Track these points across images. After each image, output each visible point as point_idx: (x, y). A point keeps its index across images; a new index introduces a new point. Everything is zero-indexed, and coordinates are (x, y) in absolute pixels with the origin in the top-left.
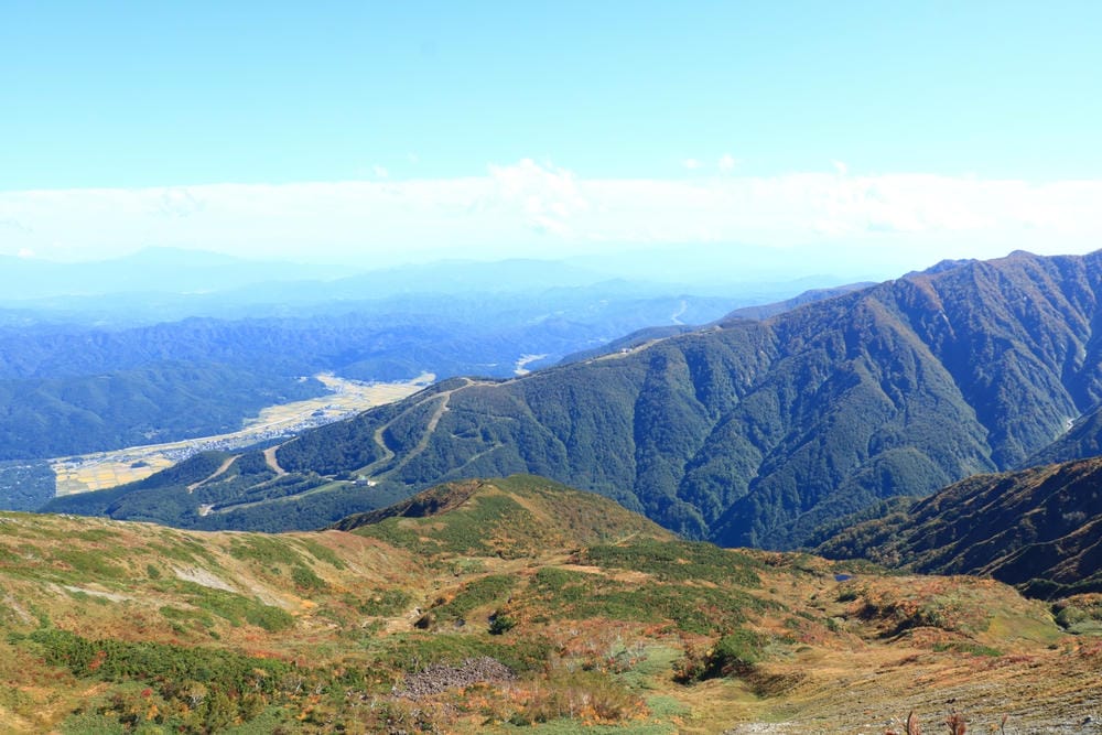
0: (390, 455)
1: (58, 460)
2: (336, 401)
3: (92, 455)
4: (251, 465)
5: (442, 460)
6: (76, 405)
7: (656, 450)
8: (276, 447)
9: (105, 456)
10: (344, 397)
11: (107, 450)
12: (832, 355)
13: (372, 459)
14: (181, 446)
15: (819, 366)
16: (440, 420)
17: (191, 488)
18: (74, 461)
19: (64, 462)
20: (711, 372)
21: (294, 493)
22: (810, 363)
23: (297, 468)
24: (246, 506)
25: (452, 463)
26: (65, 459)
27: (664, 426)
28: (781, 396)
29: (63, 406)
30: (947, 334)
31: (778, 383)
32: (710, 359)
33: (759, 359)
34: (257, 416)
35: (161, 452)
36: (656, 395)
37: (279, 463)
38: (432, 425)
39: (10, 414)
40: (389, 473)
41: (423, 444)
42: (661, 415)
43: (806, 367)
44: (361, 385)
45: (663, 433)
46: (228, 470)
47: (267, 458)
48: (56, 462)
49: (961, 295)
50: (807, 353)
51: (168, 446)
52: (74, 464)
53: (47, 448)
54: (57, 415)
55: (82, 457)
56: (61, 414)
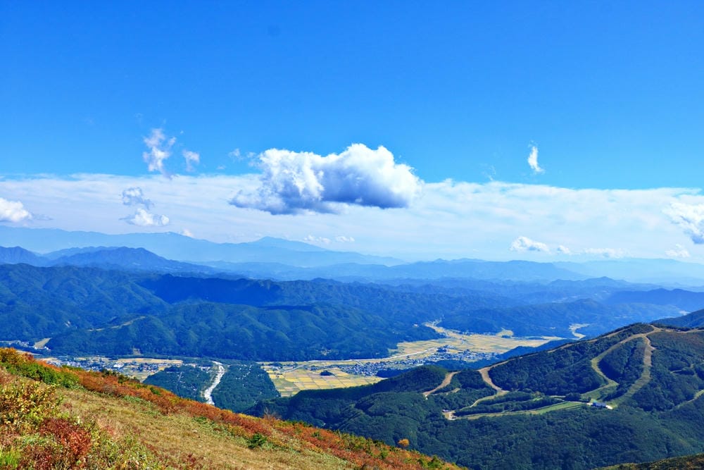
0: (614, 384)
1: (265, 363)
2: (448, 342)
3: (288, 363)
4: (470, 381)
5: (669, 392)
6: (268, 326)
8: (488, 369)
9: (296, 365)
10: (453, 341)
11: (297, 361)
13: (595, 386)
14: (350, 364)
16: (652, 356)
17: (426, 394)
18: (276, 365)
19: (269, 365)
21: (529, 408)
23: (514, 387)
24: (491, 415)
25: (682, 396)
26: (268, 363)
29: (261, 326)
34: (396, 348)
35: (338, 366)
37: (493, 382)
38: (647, 360)
39: (225, 327)
40: (621, 399)
41: (646, 376)
44: (460, 333)
46: (451, 383)
47: (483, 376)
48: (263, 365)
51: (340, 363)
52: (277, 368)
53: (255, 354)
54: (258, 331)
55: (281, 363)
56: (261, 331)
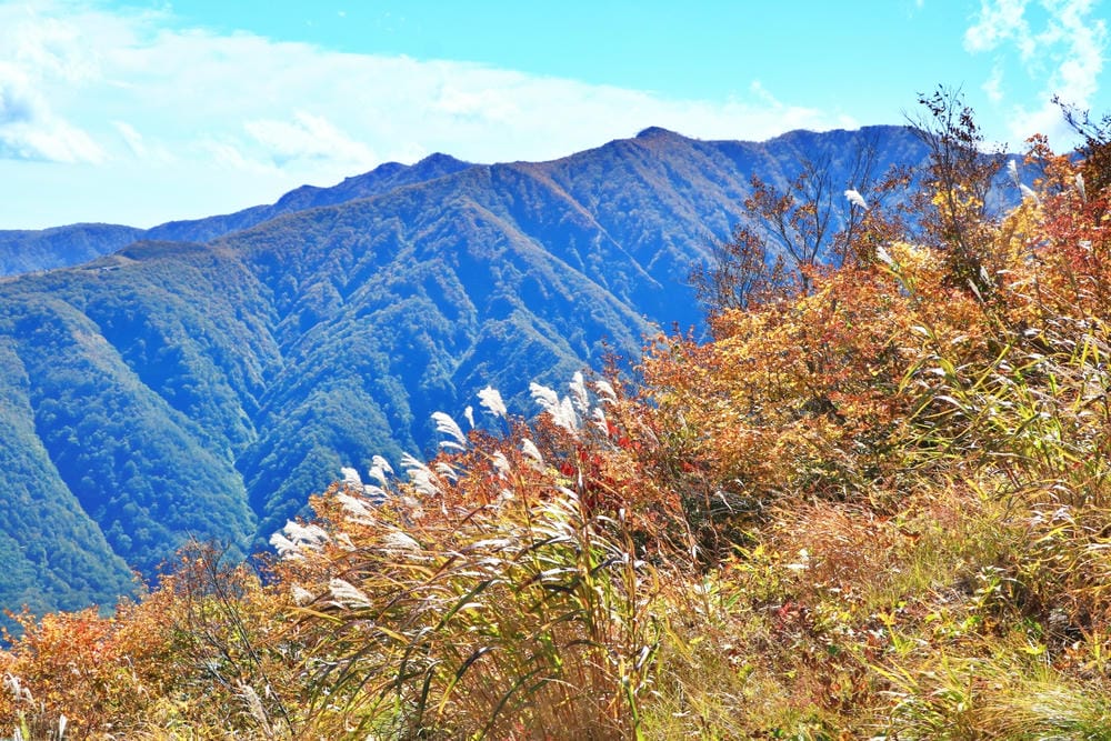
7: (162, 528)
12: (451, 312)
15: (434, 333)
20: (176, 354)
22: (414, 327)
27: (159, 471)
28: (380, 397)
30: (632, 272)
31: (362, 370)
32: (162, 324)
33: (250, 327)
36: (94, 403)
42: (136, 445)
43: (406, 336)
45: (159, 488)
49: (624, 200)
50: (393, 308)
